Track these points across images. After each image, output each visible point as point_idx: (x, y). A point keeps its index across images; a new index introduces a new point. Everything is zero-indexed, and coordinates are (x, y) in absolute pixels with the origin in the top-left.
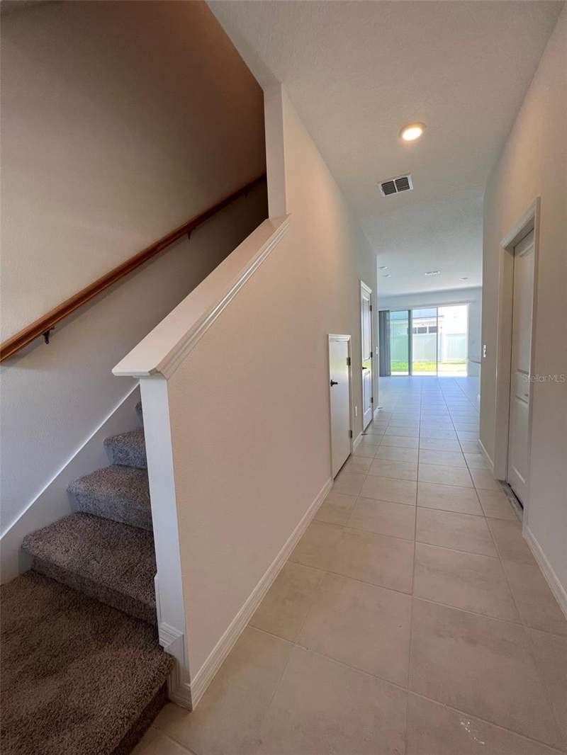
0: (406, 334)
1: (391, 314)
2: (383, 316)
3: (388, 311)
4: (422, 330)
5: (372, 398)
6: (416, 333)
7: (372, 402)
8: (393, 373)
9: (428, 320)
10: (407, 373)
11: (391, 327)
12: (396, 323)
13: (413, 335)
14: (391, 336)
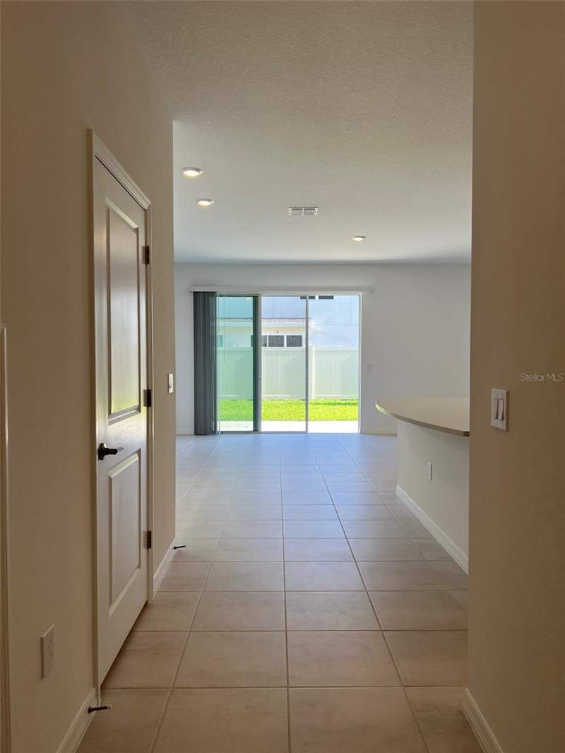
0: (247, 344)
1: (220, 300)
2: (203, 304)
3: (213, 294)
4: (276, 341)
5: (149, 535)
6: (266, 345)
7: (149, 545)
8: (222, 426)
9: (287, 323)
10: (249, 426)
11: (219, 333)
12: (228, 323)
13: (263, 349)
14: (219, 349)
